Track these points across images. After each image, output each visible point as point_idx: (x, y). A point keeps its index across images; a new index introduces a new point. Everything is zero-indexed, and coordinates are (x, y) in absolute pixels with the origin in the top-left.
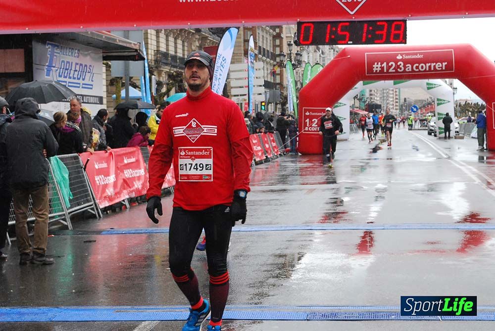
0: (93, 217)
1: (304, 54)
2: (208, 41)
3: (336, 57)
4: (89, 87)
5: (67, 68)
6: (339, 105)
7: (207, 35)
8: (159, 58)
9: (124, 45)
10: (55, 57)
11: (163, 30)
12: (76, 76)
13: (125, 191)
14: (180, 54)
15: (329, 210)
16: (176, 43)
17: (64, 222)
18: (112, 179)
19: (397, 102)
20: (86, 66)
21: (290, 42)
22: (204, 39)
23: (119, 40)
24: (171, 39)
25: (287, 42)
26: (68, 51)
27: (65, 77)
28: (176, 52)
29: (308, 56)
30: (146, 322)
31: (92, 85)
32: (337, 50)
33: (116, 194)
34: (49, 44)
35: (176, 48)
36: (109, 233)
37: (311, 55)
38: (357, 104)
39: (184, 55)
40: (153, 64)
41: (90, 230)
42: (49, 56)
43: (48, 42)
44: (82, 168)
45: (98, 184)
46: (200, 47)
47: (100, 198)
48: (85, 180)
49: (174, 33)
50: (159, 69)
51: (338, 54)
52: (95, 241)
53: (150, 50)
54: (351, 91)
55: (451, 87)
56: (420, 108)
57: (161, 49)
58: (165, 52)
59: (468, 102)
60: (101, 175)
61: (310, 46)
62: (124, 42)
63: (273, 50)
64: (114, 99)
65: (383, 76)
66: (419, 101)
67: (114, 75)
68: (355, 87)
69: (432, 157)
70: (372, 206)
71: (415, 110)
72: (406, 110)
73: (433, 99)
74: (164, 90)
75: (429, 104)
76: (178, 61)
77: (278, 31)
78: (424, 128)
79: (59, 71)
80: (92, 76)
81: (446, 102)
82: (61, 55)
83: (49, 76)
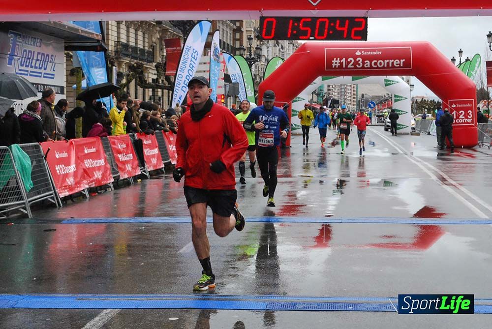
0: (53, 206)
1: (264, 48)
3: (295, 53)
4: (51, 76)
5: (29, 57)
6: (298, 99)
7: (167, 27)
8: (119, 49)
9: (87, 35)
10: (17, 46)
11: (124, 22)
12: (37, 65)
13: (85, 181)
14: (140, 46)
15: (287, 203)
16: (136, 35)
17: (24, 211)
18: (72, 168)
19: (354, 98)
20: (48, 55)
21: (250, 36)
22: (165, 31)
23: (81, 30)
24: (132, 30)
25: (247, 36)
26: (30, 39)
27: (27, 66)
28: (136, 43)
29: (268, 51)
30: (107, 310)
31: (54, 75)
32: (297, 45)
33: (76, 183)
34: (12, 33)
35: (136, 39)
36: (69, 222)
37: (270, 49)
38: (315, 99)
39: (144, 46)
40: (113, 54)
41: (50, 219)
42: (11, 45)
43: (10, 31)
44: (42, 157)
45: (59, 174)
46: (161, 39)
47: (61, 188)
48: (46, 169)
49: (135, 25)
50: (119, 60)
51: (297, 49)
52: (56, 230)
53: (110, 41)
54: (310, 86)
55: (408, 84)
56: (377, 104)
57: (121, 40)
58: (126, 44)
59: (424, 99)
60: (61, 165)
61: (270, 41)
62: (86, 32)
63: (233, 44)
64: (75, 89)
65: (342, 71)
66: (377, 97)
67: (75, 65)
68: (314, 82)
69: (388, 152)
70: (330, 200)
71: (372, 106)
72: (363, 106)
73: (390, 95)
74: (124, 81)
75: (386, 100)
76: (138, 52)
77: (239, 25)
78: (381, 124)
79: (20, 60)
80: (53, 65)
81: (402, 98)
82: (23, 44)
83: (11, 65)
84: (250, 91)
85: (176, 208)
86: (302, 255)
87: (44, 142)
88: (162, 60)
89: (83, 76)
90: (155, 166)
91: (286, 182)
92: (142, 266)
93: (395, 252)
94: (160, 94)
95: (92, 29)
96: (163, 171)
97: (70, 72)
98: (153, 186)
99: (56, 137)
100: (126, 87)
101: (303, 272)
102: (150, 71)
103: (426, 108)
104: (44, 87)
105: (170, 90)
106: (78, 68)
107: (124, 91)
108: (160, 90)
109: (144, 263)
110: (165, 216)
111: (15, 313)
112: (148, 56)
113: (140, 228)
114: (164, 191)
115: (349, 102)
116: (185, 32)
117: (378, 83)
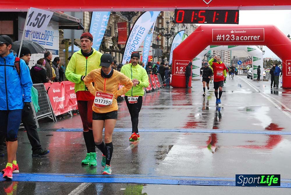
0: (51, 121)
1: (176, 28)
2: (120, 19)
3: (194, 31)
4: (50, 44)
6: (196, 59)
7: (119, 16)
9: (72, 20)
12: (43, 37)
13: (70, 106)
15: (190, 121)
18: (63, 99)
19: (229, 58)
20: (49, 32)
21: (168, 21)
22: (117, 18)
23: (69, 17)
25: (166, 21)
27: (37, 38)
30: (84, 183)
31: (52, 43)
32: (195, 27)
33: (65, 108)
36: (61, 130)
37: (179, 29)
38: (206, 59)
41: (49, 129)
44: (45, 92)
45: (55, 102)
46: (115, 23)
47: (56, 110)
48: (47, 99)
51: (196, 29)
52: (53, 135)
53: (85, 24)
54: (203, 51)
55: (262, 50)
56: (243, 62)
59: (271, 59)
60: (57, 97)
61: (179, 24)
62: (72, 18)
63: (158, 26)
64: (64, 52)
65: (222, 43)
66: (242, 58)
67: (65, 38)
68: (206, 49)
69: (250, 91)
71: (240, 63)
72: (235, 63)
73: (250, 57)
75: (248, 60)
77: (161, 15)
78: (244, 74)
79: (33, 34)
80: (52, 37)
81: (258, 59)
83: (27, 37)
85: (123, 122)
86: (199, 152)
87: (46, 83)
88: (116, 35)
91: (189, 108)
93: (255, 151)
94: (114, 55)
97: (61, 42)
101: (200, 162)
102: (109, 41)
105: (120, 53)
106: (67, 39)
108: (114, 53)
110: (117, 127)
112: (107, 33)
115: (226, 61)
116: (130, 19)
117: (243, 50)
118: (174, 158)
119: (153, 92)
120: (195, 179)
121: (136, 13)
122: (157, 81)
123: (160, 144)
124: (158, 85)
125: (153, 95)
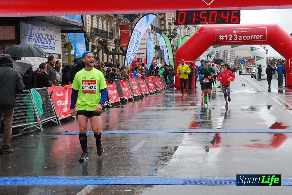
0: (55, 125)
1: (178, 29)
2: (122, 22)
3: (197, 32)
4: (53, 48)
5: (40, 37)
6: (199, 60)
7: (121, 18)
8: (93, 32)
9: (74, 24)
10: (33, 31)
11: (95, 15)
12: (45, 42)
14: (105, 30)
15: (194, 121)
16: (103, 23)
17: (38, 128)
18: (66, 102)
19: (232, 58)
20: (51, 36)
21: (170, 22)
22: (119, 20)
23: (71, 21)
24: (100, 20)
25: (168, 22)
26: (41, 27)
27: (39, 42)
28: (103, 28)
29: (181, 31)
30: (88, 186)
31: (55, 47)
32: (198, 27)
34: (30, 23)
35: (103, 25)
36: (65, 134)
37: (182, 30)
39: (107, 30)
40: (89, 35)
41: (54, 132)
42: (29, 30)
43: (29, 22)
44: (49, 96)
45: (58, 106)
46: (117, 25)
47: (59, 114)
48: (51, 103)
49: (102, 17)
50: (93, 38)
51: (198, 29)
52: (57, 139)
53: (87, 27)
54: (206, 51)
55: (265, 49)
56: (246, 62)
57: (94, 26)
58: (96, 28)
59: (274, 58)
60: (60, 100)
61: (181, 25)
62: (73, 22)
63: (160, 27)
64: (67, 56)
65: (225, 43)
66: (246, 57)
67: (67, 41)
68: (208, 49)
69: (253, 90)
70: (219, 119)
71: (243, 63)
72: (238, 63)
73: (254, 56)
74: (96, 50)
75: (252, 59)
76: (104, 33)
77: (163, 16)
78: (249, 74)
79: (35, 39)
80: (54, 42)
81: (262, 58)
82: (37, 30)
83: (30, 42)
84: (171, 55)
85: (127, 125)
88: (118, 38)
89: (72, 48)
90: (114, 100)
91: (193, 109)
92: (108, 159)
93: (259, 150)
94: (117, 58)
95: (77, 20)
96: (120, 103)
97: (64, 45)
98: (114, 112)
99: (56, 84)
100: (97, 54)
101: (204, 162)
102: (111, 44)
103: (276, 64)
104: (49, 55)
105: (123, 55)
106: (68, 43)
107: (96, 56)
108: (117, 55)
109: (110, 158)
110: (121, 129)
111: (35, 188)
112: (110, 35)
113: (107, 137)
114: (121, 115)
115: (229, 61)
116: (132, 21)
117: (247, 49)
118: (178, 158)
119: (156, 94)
120: (199, 179)
121: (138, 15)
122: (161, 83)
123: (165, 146)
124: (162, 86)
125: (157, 97)
